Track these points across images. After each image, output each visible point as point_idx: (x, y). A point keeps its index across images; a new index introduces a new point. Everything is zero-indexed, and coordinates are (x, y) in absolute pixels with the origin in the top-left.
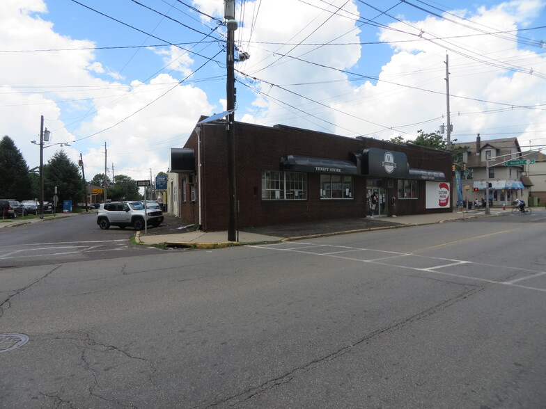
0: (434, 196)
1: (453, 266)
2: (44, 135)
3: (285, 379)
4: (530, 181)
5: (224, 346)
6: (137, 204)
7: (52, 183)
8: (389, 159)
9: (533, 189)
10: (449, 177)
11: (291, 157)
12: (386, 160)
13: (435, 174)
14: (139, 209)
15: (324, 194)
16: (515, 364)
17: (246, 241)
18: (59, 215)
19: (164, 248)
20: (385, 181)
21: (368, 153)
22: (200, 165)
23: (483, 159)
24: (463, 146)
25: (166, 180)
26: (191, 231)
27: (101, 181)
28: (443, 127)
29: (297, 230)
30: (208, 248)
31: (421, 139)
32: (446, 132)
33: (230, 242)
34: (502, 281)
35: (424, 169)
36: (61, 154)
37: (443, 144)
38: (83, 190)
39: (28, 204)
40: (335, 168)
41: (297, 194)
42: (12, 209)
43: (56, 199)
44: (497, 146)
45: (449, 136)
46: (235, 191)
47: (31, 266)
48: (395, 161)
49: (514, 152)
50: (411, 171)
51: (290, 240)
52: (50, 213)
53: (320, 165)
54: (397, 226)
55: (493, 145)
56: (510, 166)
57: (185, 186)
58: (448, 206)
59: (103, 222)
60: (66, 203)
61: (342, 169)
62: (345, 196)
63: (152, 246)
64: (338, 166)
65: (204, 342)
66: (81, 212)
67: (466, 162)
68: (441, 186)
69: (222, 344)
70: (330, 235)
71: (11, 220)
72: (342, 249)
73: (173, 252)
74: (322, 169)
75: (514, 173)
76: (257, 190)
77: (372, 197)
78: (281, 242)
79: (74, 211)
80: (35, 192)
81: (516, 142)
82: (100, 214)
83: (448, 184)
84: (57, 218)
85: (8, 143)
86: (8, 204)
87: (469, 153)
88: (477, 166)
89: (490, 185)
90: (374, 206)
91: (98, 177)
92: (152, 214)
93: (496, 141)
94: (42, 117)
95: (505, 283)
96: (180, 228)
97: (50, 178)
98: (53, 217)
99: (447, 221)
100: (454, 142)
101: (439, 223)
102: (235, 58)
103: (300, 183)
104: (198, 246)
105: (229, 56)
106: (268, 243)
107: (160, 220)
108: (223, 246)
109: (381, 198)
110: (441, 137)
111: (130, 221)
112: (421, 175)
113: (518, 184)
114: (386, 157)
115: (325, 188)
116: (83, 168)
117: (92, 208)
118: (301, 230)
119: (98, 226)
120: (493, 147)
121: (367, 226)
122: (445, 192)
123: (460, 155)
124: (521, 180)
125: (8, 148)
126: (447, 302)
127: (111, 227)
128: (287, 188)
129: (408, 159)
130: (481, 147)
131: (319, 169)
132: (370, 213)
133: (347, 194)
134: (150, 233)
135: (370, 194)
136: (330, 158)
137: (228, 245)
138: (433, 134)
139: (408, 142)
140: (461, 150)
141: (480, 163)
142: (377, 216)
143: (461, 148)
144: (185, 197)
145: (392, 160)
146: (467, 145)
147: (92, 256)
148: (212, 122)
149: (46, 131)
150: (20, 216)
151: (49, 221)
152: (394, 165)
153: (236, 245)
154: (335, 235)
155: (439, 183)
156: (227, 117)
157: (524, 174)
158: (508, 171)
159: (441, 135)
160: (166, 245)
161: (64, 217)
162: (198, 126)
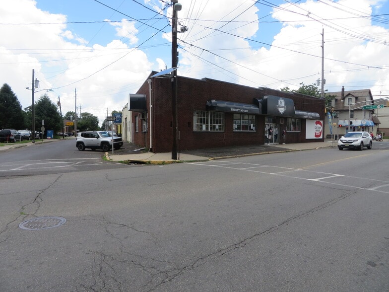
0: (312, 130)
1: (332, 178)
2: (35, 83)
3: (241, 245)
4: (378, 120)
5: (195, 225)
6: (105, 133)
7: (39, 118)
8: (281, 103)
9: (380, 126)
10: (323, 117)
11: (213, 101)
12: (279, 104)
13: (313, 114)
14: (105, 137)
15: (236, 127)
16: (385, 238)
17: (185, 160)
18: (45, 140)
19: (128, 164)
20: (278, 119)
21: (267, 99)
22: (151, 106)
23: (346, 104)
24: (332, 95)
25: (121, 116)
26: (144, 152)
27: (71, 116)
28: (318, 81)
29: (219, 153)
30: (159, 164)
31: (302, 89)
32: (320, 84)
33: (174, 160)
34: (366, 188)
35: (305, 111)
36: (45, 97)
37: (318, 93)
38: (61, 123)
39: (23, 132)
40: (244, 109)
41: (217, 127)
42: (13, 136)
43: (43, 129)
44: (356, 95)
45: (323, 87)
46: (177, 125)
47: (41, 174)
48: (285, 105)
49: (368, 100)
50: (297, 112)
51: (215, 159)
52: (38, 139)
53: (234, 107)
54: (287, 151)
55: (353, 94)
56: (366, 110)
57: (137, 121)
58: (321, 137)
59: (81, 146)
60: (49, 132)
61: (248, 110)
62: (251, 129)
63: (119, 162)
64: (246, 108)
65: (182, 223)
66: (59, 138)
67: (334, 106)
68: (317, 123)
69: (194, 224)
70: (241, 156)
71: (13, 144)
72: (253, 166)
73: (134, 166)
74: (235, 110)
75: (368, 114)
76: (190, 124)
77: (269, 130)
78: (208, 160)
79: (55, 138)
80: (27, 124)
81: (370, 92)
82: (78, 140)
83: (322, 122)
84: (45, 143)
85: (6, 89)
86: (10, 132)
87: (336, 100)
88: (341, 109)
89: (351, 123)
90: (270, 136)
91: (69, 114)
92: (115, 140)
93: (356, 92)
94: (33, 70)
95: (370, 189)
96: (135, 150)
97: (38, 114)
98: (41, 142)
99: (321, 148)
100: (326, 92)
101: (315, 149)
102: (178, 30)
103: (220, 120)
104: (151, 163)
105: (174, 29)
106: (200, 161)
107: (120, 144)
108: (169, 163)
109: (275, 131)
110: (316, 88)
111: (100, 145)
112: (303, 115)
113: (370, 123)
114: (279, 102)
115: (237, 123)
116: (60, 107)
117: (66, 136)
118: (221, 152)
119: (77, 149)
120: (353, 96)
121: (266, 151)
122: (320, 128)
123: (330, 101)
124: (372, 120)
125: (8, 92)
126: (333, 200)
127: (86, 149)
128: (211, 123)
129: (295, 103)
130: (345, 95)
131: (233, 110)
132: (268, 141)
133: (252, 128)
134: (115, 154)
135: (267, 128)
136: (240, 102)
137: (173, 162)
138: (311, 86)
139: (293, 91)
140: (331, 98)
141: (344, 107)
142: (272, 144)
143: (330, 96)
144: (137, 128)
145: (283, 104)
146: (335, 95)
147: (81, 169)
148: (161, 76)
149: (36, 80)
150: (18, 141)
151: (39, 145)
152: (284, 108)
153: (178, 162)
154: (245, 156)
155: (316, 121)
156: (172, 72)
157: (374, 115)
158: (363, 112)
159: (317, 86)
160: (129, 162)
161: (48, 142)
162: (149, 78)
